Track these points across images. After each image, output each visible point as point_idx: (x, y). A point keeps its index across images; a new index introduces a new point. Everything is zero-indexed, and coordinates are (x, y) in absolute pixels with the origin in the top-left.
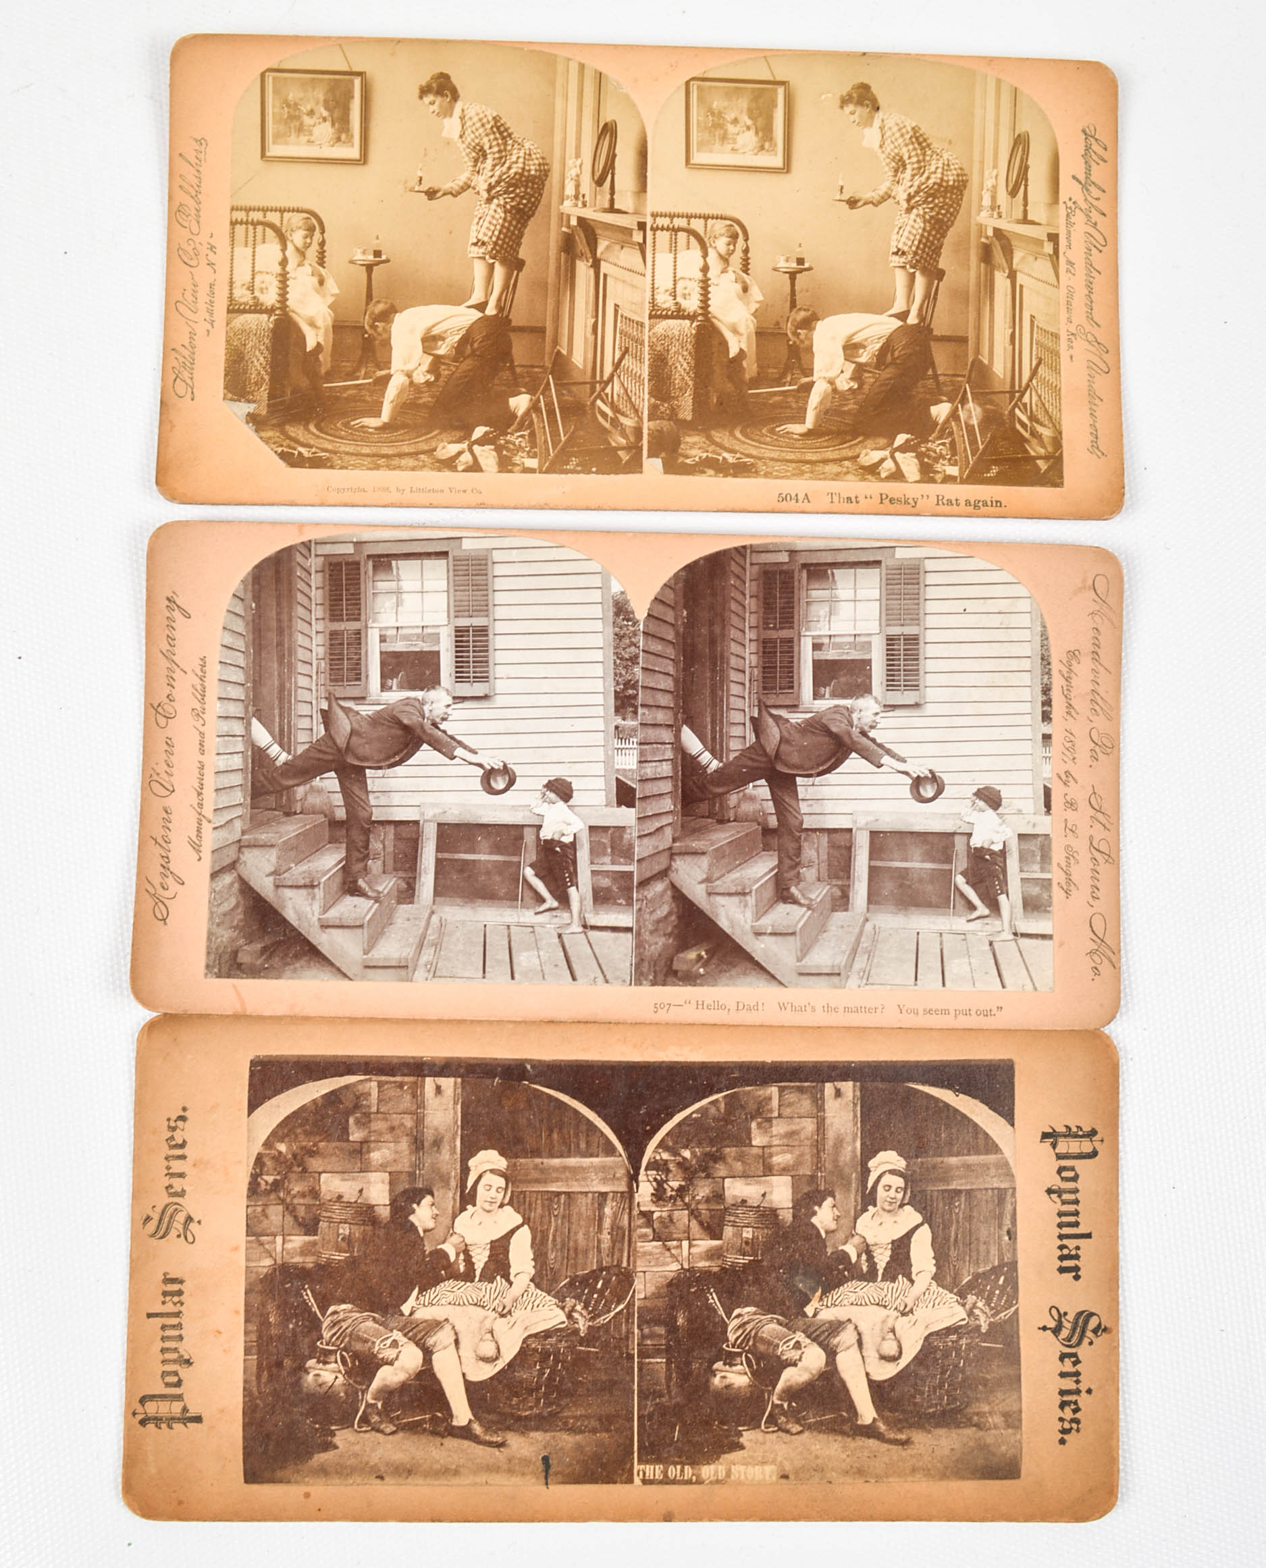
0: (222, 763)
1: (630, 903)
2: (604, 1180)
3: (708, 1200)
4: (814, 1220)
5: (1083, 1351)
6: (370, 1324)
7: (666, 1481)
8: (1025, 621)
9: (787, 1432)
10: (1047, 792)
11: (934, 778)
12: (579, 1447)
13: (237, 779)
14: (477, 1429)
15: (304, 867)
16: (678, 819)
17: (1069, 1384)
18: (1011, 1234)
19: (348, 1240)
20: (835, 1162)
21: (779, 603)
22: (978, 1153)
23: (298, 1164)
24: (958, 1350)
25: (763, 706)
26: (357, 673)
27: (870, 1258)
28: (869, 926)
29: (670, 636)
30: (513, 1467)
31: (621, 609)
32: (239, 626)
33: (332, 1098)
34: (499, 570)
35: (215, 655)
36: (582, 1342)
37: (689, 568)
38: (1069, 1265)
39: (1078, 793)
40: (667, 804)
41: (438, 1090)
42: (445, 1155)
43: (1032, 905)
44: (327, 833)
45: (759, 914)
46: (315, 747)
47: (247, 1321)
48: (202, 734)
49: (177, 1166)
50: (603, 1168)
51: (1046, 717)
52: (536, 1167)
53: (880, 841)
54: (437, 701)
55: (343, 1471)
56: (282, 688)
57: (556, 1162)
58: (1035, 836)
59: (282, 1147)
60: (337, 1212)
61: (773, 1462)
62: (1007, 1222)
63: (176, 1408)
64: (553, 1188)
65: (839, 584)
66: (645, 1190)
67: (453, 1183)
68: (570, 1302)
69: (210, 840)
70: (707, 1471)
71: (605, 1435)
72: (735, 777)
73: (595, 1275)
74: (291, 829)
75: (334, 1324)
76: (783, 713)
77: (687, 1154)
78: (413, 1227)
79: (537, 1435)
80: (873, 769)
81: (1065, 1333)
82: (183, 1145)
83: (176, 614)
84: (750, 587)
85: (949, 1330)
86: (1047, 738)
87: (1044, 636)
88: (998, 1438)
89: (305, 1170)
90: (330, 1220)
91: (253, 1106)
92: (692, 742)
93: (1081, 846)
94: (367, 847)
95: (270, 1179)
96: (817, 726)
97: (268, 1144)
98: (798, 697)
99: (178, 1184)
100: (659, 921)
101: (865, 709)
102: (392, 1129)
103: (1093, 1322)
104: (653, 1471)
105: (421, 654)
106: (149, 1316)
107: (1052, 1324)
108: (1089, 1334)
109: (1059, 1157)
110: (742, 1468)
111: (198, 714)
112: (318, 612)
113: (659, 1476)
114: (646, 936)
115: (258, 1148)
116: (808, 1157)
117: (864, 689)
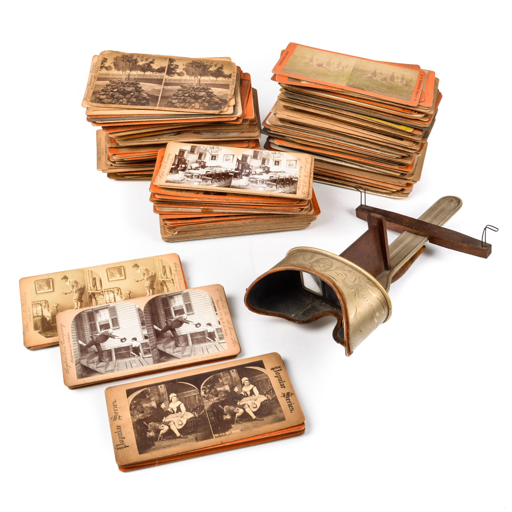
0: (74, 348)
1: (150, 353)
2: (195, 393)
3: (214, 392)
4: (234, 390)
5: (290, 398)
6: (157, 424)
7: (220, 436)
8: (208, 297)
9: (240, 423)
10: (219, 322)
11: (199, 324)
12: (202, 435)
13: (77, 350)
14: (182, 436)
15: (92, 360)
16: (156, 339)
17: (289, 403)
18: (271, 384)
19: (150, 413)
20: (236, 381)
21: (166, 303)
22: (260, 374)
23: (138, 403)
24: (267, 403)
25: (166, 319)
26: (96, 329)
27: (246, 394)
28: (193, 347)
29: (148, 312)
30: (190, 441)
31: (139, 310)
32: (74, 326)
33: (142, 393)
34: (117, 308)
35: (70, 332)
36: (198, 418)
37: (150, 301)
38: (283, 386)
39: (224, 321)
40: (154, 337)
41: (161, 387)
42: (165, 396)
43: (221, 338)
44: (95, 354)
45: (173, 350)
46: (91, 342)
47: (134, 429)
48: (70, 345)
49: (116, 409)
50: (194, 391)
51: (216, 311)
52: (182, 394)
53: (192, 335)
54: (110, 331)
55: (158, 448)
56: (83, 334)
57: (185, 392)
58: (219, 329)
59: (135, 402)
60: (147, 409)
61: (239, 429)
62: (269, 383)
63: (123, 445)
64: (186, 396)
65: (175, 298)
66: (202, 393)
67: (167, 400)
68: (193, 413)
69: (74, 360)
70: (227, 433)
71: (206, 432)
72: (165, 331)
73: (197, 408)
74: (88, 355)
75: (150, 426)
76: (171, 320)
77: (208, 386)
78: (162, 408)
79: (193, 435)
80: (188, 324)
81: (286, 396)
82: (116, 405)
83: (63, 327)
84: (160, 302)
85: (265, 401)
86: (217, 314)
87: (212, 299)
88: (280, 415)
89: (139, 404)
90: (146, 411)
91: (128, 397)
92: (156, 327)
93: (227, 328)
94: (102, 355)
95: (133, 407)
96: (177, 320)
97: (132, 402)
98: (172, 317)
99: (116, 412)
100: (156, 354)
101: (184, 316)
102: (154, 395)
103: (290, 393)
104: (217, 435)
105: (106, 324)
106: (115, 433)
107: (283, 395)
108: (290, 395)
109: (275, 371)
110: (233, 431)
111: (69, 342)
112: (87, 321)
113: (218, 436)
114: (154, 357)
115: (130, 403)
116: (230, 382)
117: (183, 313)
